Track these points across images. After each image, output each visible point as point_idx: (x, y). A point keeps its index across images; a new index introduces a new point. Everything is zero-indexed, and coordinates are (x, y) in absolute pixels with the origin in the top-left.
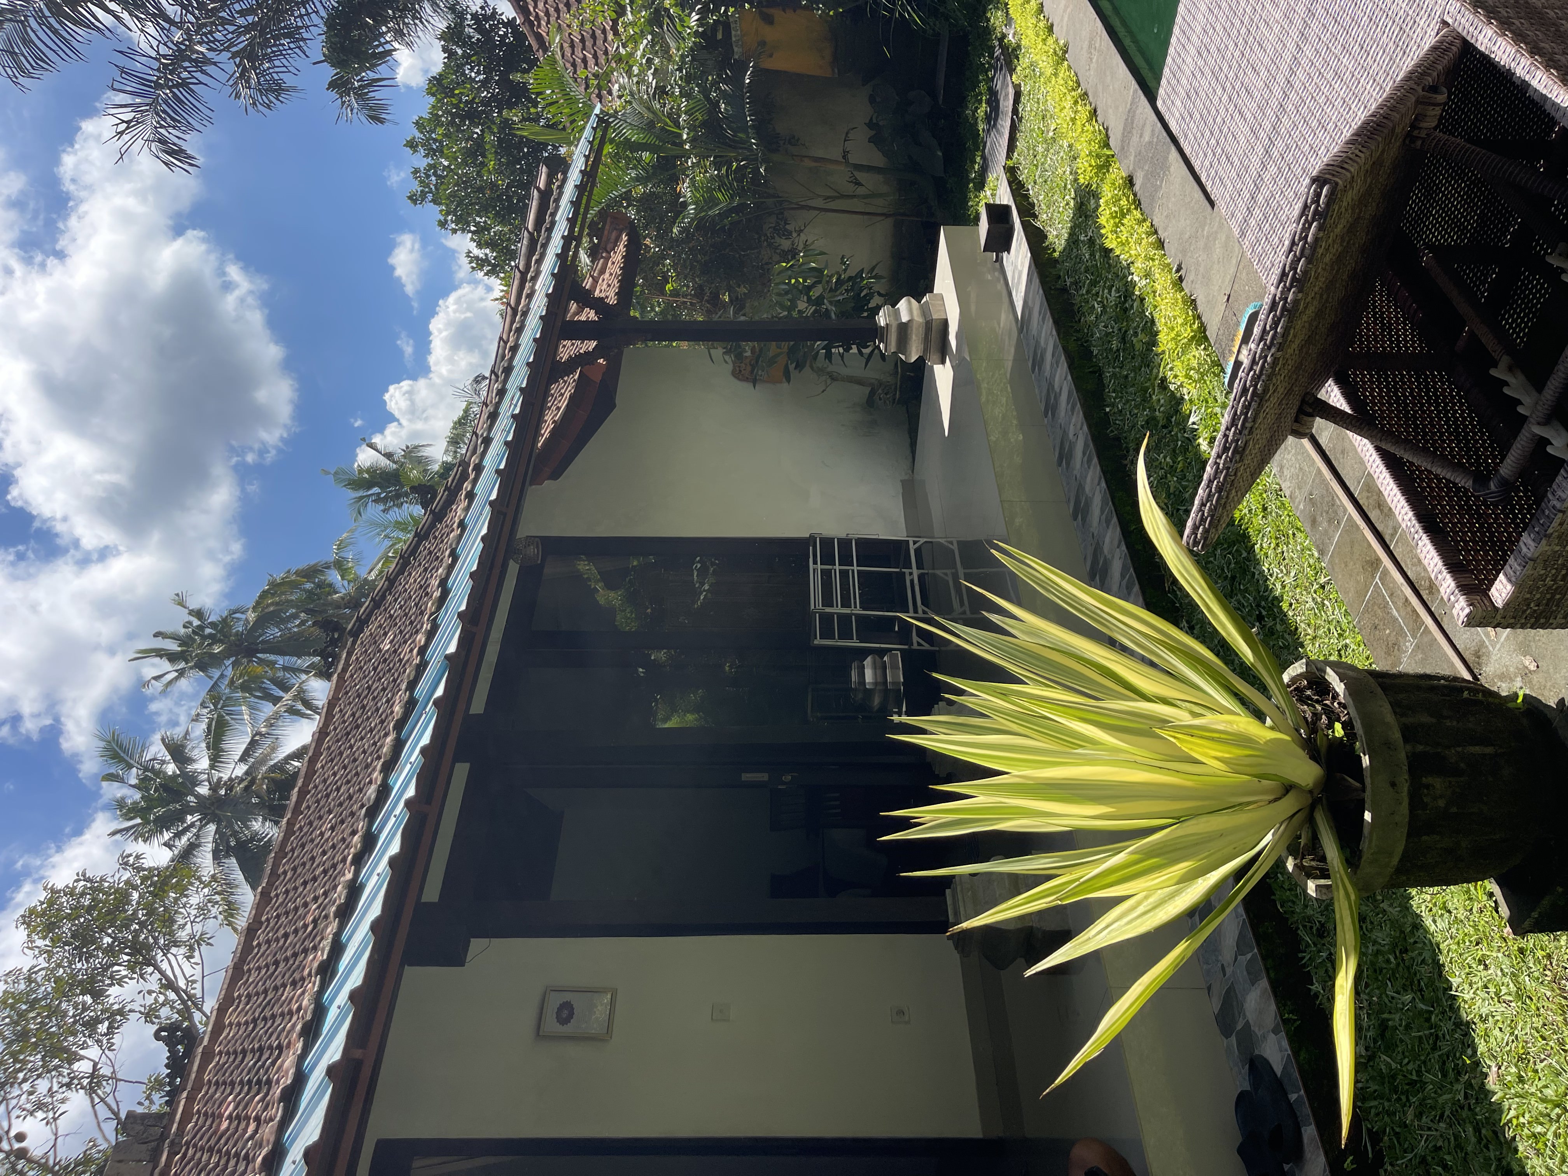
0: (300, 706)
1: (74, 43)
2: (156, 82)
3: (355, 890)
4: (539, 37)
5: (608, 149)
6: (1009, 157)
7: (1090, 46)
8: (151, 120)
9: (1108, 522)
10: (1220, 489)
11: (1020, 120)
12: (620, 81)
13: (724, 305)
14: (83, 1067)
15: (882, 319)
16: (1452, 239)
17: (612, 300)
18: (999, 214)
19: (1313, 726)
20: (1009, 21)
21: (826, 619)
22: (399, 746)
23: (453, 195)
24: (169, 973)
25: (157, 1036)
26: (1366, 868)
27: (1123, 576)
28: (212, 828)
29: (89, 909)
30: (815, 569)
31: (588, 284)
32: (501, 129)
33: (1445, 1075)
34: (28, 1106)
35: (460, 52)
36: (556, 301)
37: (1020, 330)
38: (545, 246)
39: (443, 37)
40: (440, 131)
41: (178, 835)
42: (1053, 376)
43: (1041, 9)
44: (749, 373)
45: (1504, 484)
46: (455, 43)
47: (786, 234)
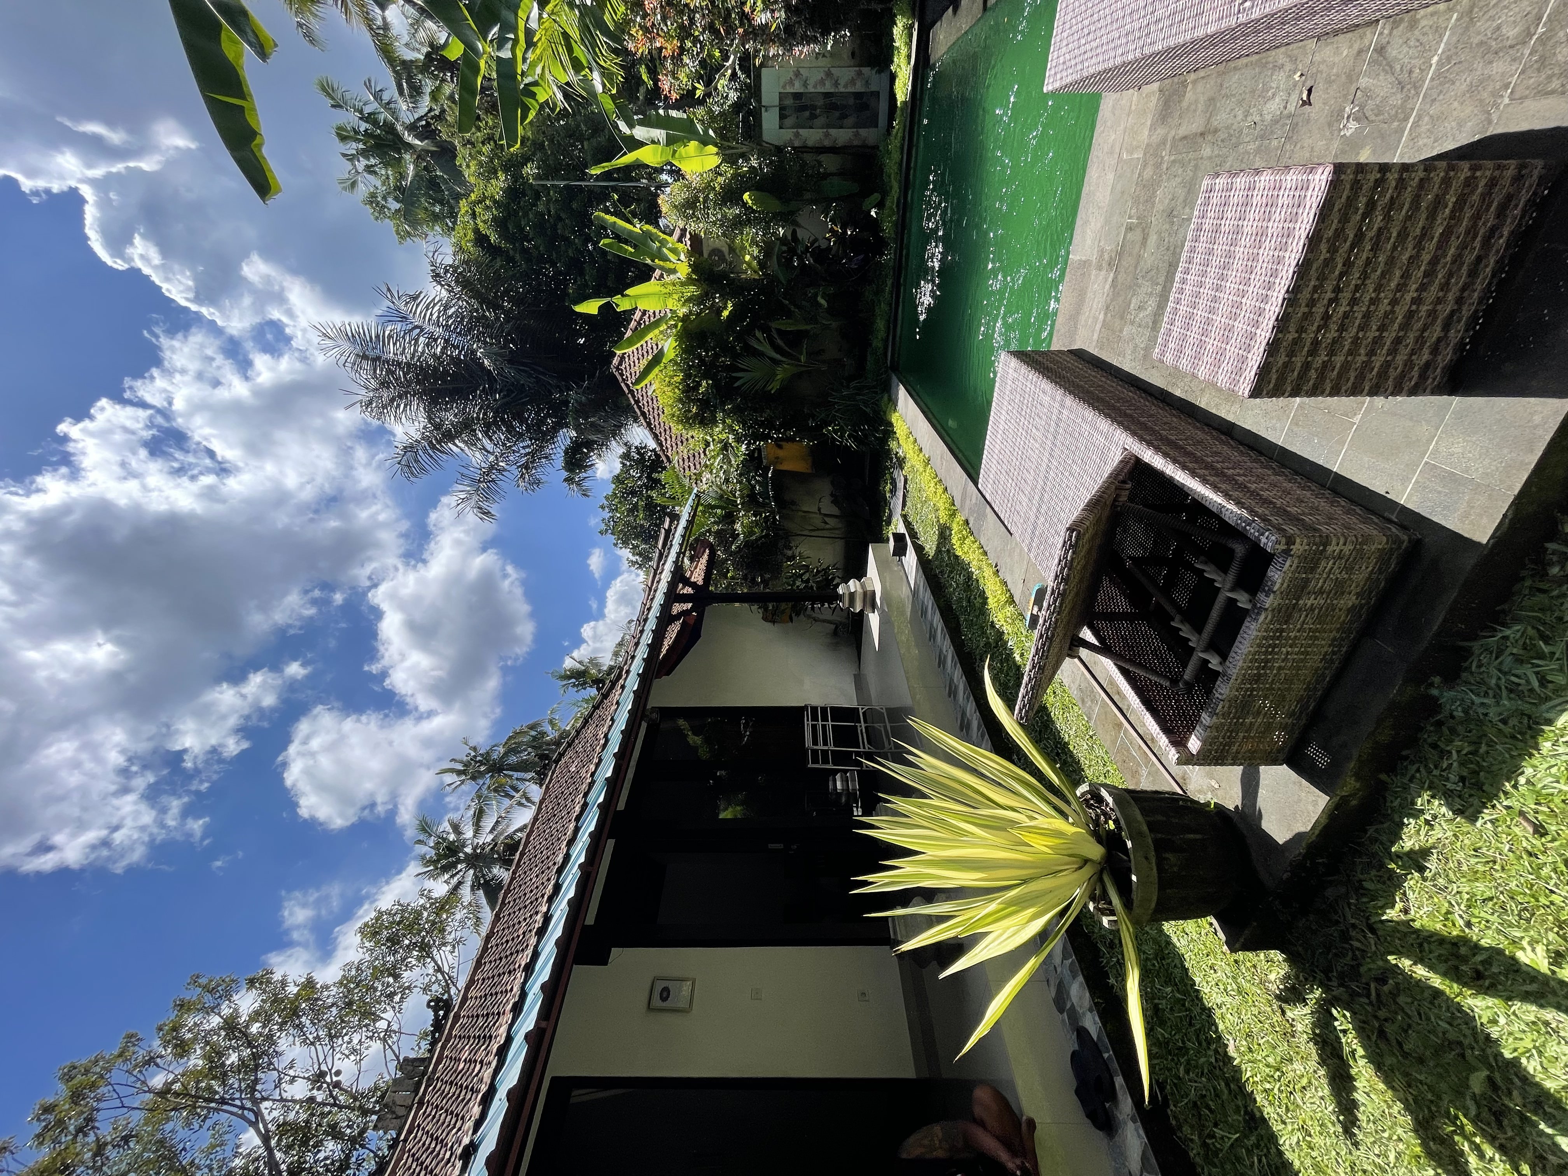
0: (524, 801)
1: (440, 461)
2: (479, 480)
3: (547, 918)
4: (667, 457)
5: (700, 508)
6: (903, 510)
8: (475, 498)
9: (968, 699)
11: (908, 492)
12: (706, 476)
13: (758, 584)
14: (382, 1025)
15: (840, 590)
16: (1140, 553)
17: (700, 583)
18: (899, 538)
19: (1096, 822)
20: (899, 446)
21: (815, 752)
22: (577, 830)
23: (621, 530)
24: (440, 963)
25: (428, 1006)
26: (1137, 910)
27: (979, 730)
28: (471, 872)
29: (399, 923)
30: (808, 724)
31: (688, 574)
32: (647, 499)
33: (1200, 1044)
34: (347, 1052)
35: (628, 464)
36: (672, 585)
37: (914, 595)
38: (667, 557)
39: (620, 457)
40: (617, 500)
41: (452, 876)
42: (932, 620)
43: (915, 441)
44: (771, 617)
45: (1186, 683)
46: (626, 460)
47: (790, 549)
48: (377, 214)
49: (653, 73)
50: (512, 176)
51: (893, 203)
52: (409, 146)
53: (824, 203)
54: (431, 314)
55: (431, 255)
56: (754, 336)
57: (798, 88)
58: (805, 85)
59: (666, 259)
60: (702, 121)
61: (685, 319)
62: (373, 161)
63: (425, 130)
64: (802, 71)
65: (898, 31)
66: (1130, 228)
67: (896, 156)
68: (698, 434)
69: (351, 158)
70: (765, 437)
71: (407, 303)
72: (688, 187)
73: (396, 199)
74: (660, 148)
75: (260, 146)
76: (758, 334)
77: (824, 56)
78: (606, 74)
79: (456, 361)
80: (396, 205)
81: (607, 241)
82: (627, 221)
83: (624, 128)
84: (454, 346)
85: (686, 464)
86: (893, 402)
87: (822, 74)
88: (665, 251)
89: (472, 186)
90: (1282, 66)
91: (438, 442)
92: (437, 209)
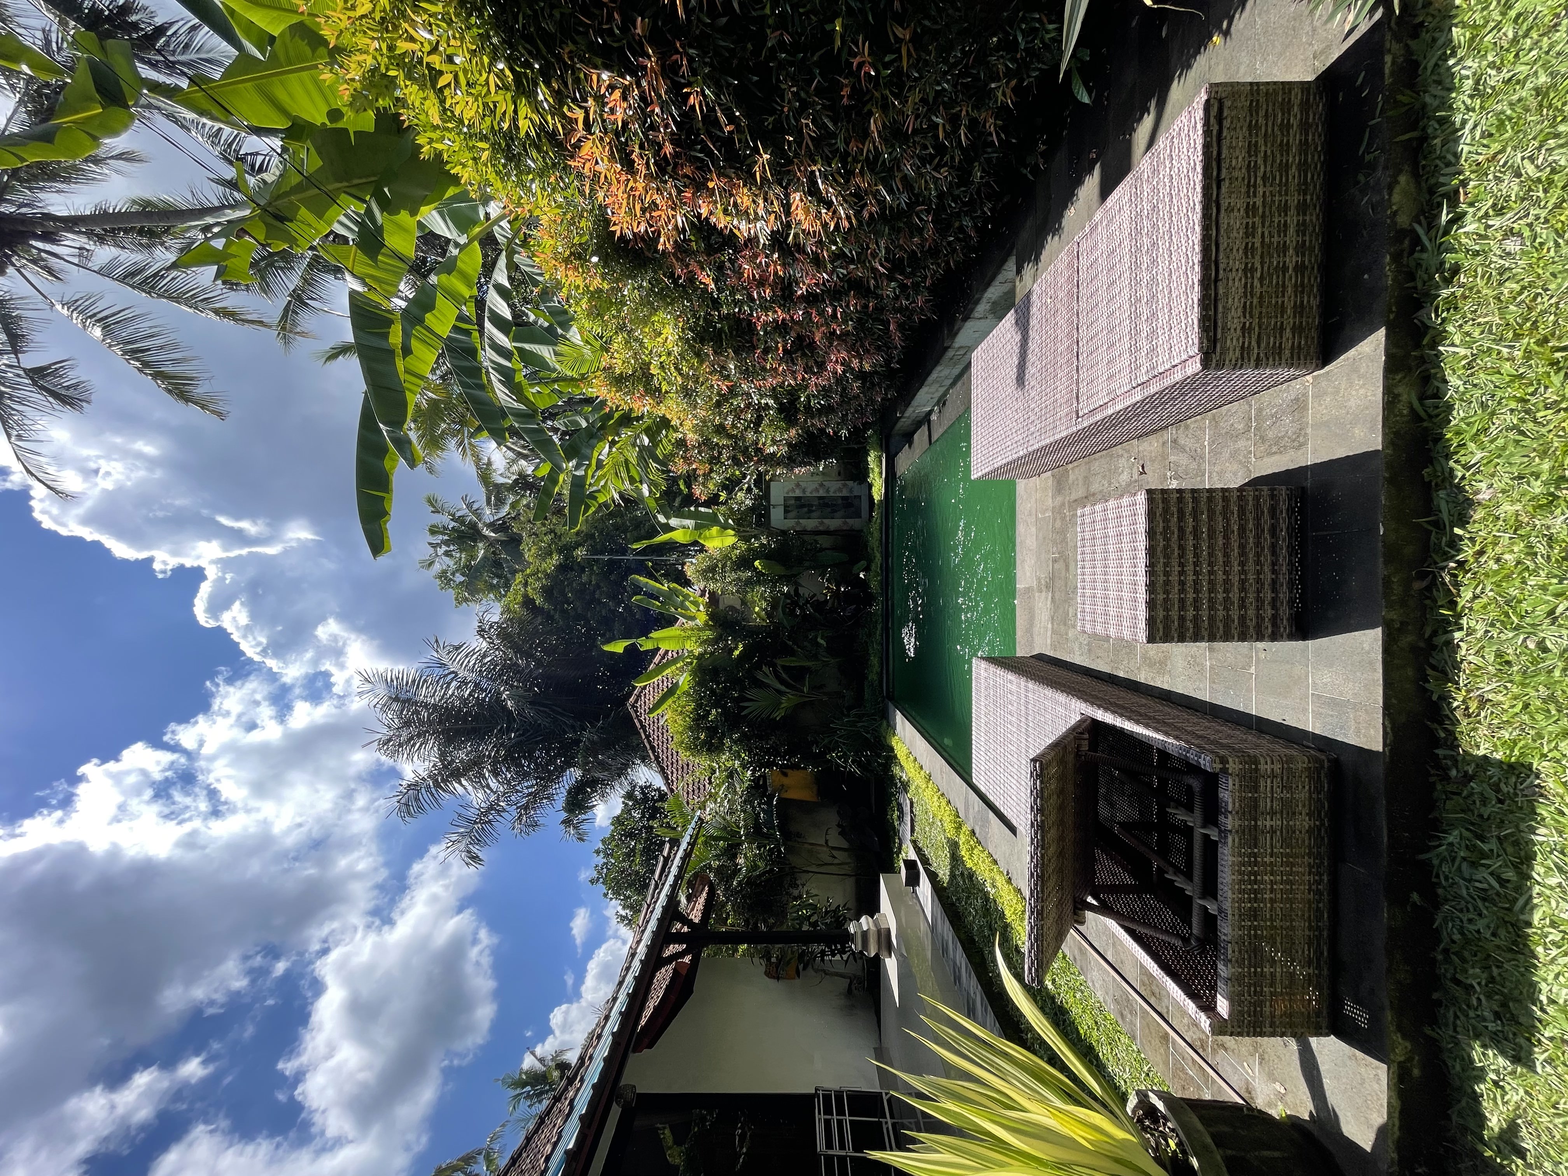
1: (440, 801)
2: (474, 821)
5: (702, 839)
6: (912, 835)
8: (466, 840)
10: (1036, 940)
11: (915, 816)
12: (710, 805)
15: (852, 929)
17: (698, 922)
18: (911, 865)
20: (902, 769)
23: (614, 878)
30: (820, 1118)
31: (684, 911)
32: (645, 842)
35: (630, 804)
36: (664, 923)
37: (932, 932)
38: (662, 886)
39: (624, 797)
40: (614, 843)
42: (955, 957)
43: (915, 760)
44: (775, 972)
45: (1198, 939)
46: (630, 799)
47: (796, 886)
48: (443, 585)
49: (689, 486)
50: (565, 557)
51: (877, 568)
52: (485, 537)
53: (821, 569)
54: (469, 662)
55: (481, 614)
56: (761, 670)
57: (798, 493)
58: (804, 491)
59: (687, 609)
60: (724, 515)
61: (701, 657)
62: (452, 548)
63: (501, 527)
64: (801, 483)
65: (872, 458)
66: (1055, 561)
67: (876, 535)
68: (703, 762)
69: (434, 546)
70: (769, 765)
71: (450, 652)
72: (710, 558)
73: (463, 575)
74: (689, 531)
75: (385, 523)
76: (765, 668)
77: (817, 474)
78: (652, 484)
79: (480, 703)
80: (462, 579)
81: (638, 597)
82: (656, 580)
83: (662, 519)
84: (482, 690)
85: (691, 796)
86: (892, 727)
87: (816, 485)
88: (687, 603)
89: (529, 563)
90: (1122, 456)
91: (443, 780)
92: (495, 582)
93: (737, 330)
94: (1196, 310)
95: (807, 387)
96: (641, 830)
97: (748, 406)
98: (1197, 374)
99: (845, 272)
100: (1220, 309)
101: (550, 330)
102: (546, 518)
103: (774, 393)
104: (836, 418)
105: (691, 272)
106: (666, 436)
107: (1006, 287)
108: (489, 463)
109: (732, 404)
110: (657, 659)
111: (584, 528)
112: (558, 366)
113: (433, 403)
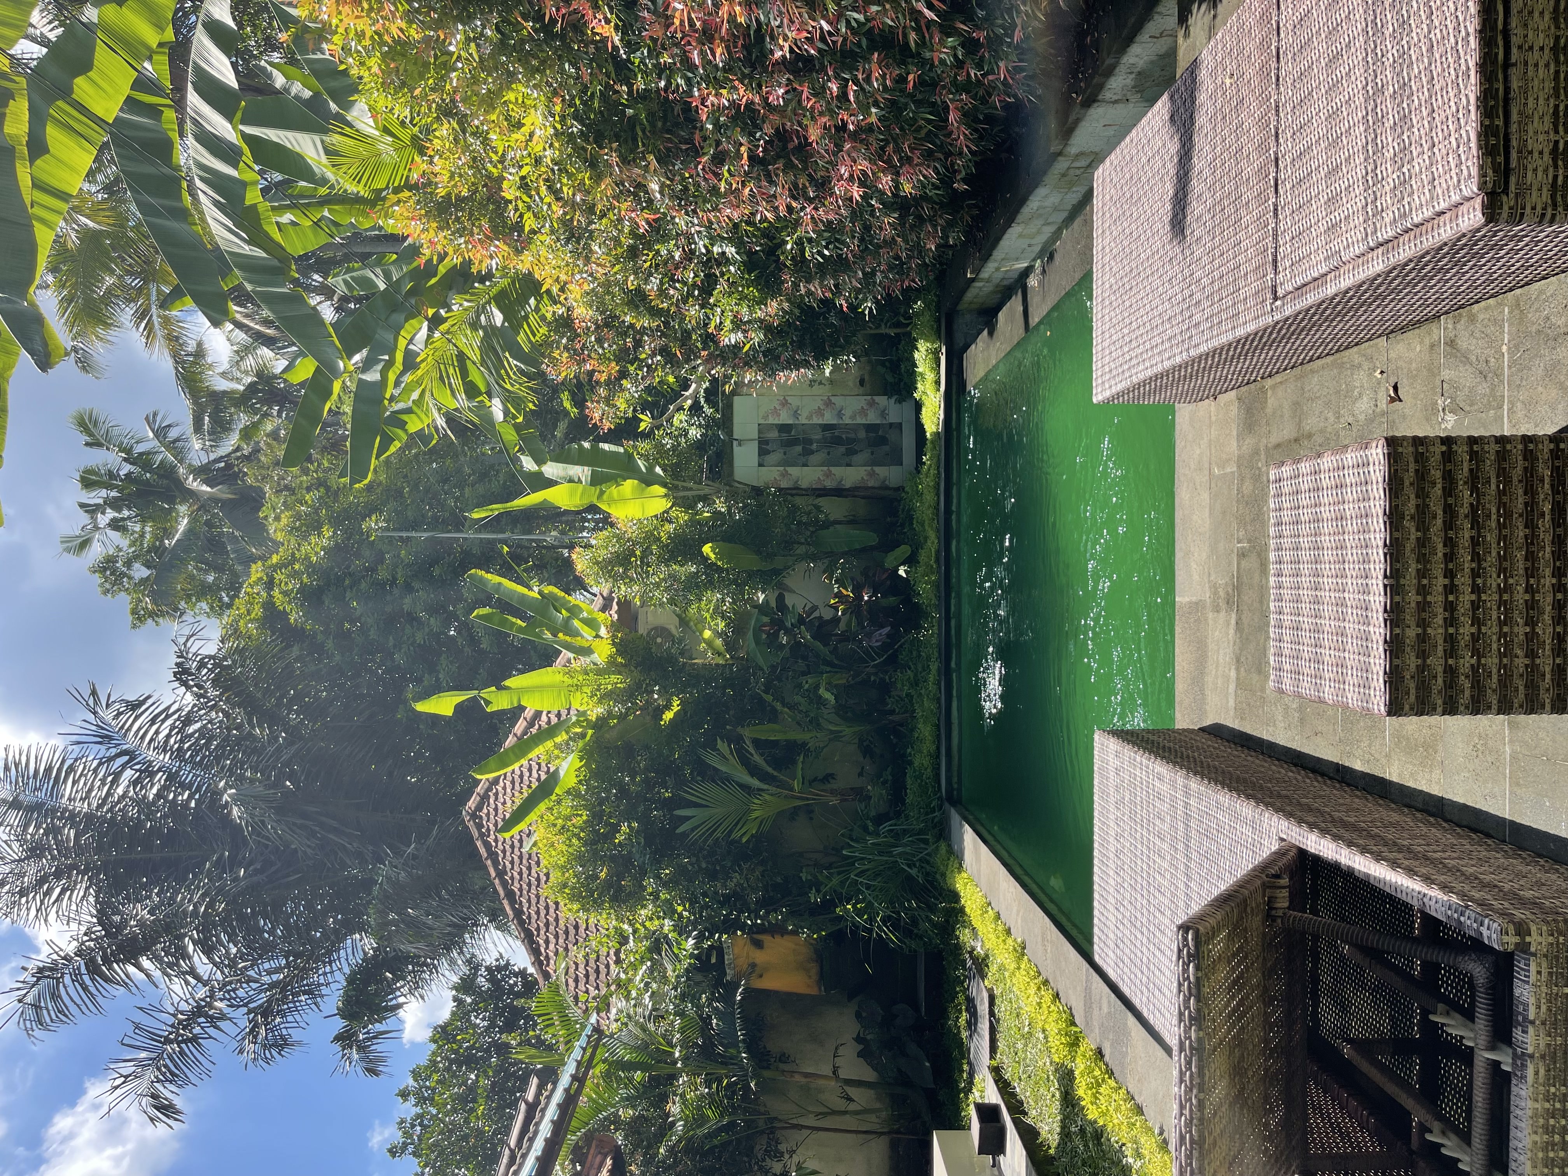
1: (99, 999)
2: (166, 1038)
4: (547, 976)
5: (598, 1064)
6: (992, 1057)
7: (1043, 939)
8: (150, 1074)
11: (998, 1021)
12: (618, 1004)
18: (988, 1114)
20: (975, 934)
35: (469, 1000)
39: (456, 988)
40: (435, 1077)
43: (998, 917)
46: (466, 993)
47: (778, 1155)
48: (108, 586)
49: (580, 403)
50: (345, 532)
51: (929, 557)
52: (191, 494)
53: (827, 560)
54: (157, 732)
55: (182, 640)
56: (715, 749)
57: (785, 418)
58: (796, 414)
59: (576, 634)
60: (646, 457)
61: (600, 724)
62: (126, 513)
63: (223, 474)
64: (790, 400)
65: (921, 354)
66: (1242, 555)
67: (929, 497)
69: (91, 510)
70: (729, 926)
71: (119, 714)
72: (619, 538)
73: (147, 565)
74: (580, 487)
76: (722, 746)
77: (820, 383)
78: (509, 398)
79: (177, 811)
80: (144, 572)
81: (486, 610)
82: (519, 581)
83: (528, 464)
84: (184, 786)
85: (582, 986)
86: (956, 856)
87: (818, 403)
88: (576, 623)
89: (277, 544)
90: (1360, 366)
91: (106, 961)
92: (210, 578)
93: (665, 119)
94: (1473, 116)
95: (797, 223)
96: (487, 1051)
97: (689, 256)
98: (1478, 230)
99: (861, 17)
100: (1515, 117)
101: (315, 104)
102: (309, 459)
103: (735, 234)
104: (852, 281)
105: (576, 11)
106: (537, 310)
107: (1162, 46)
108: (200, 353)
109: (658, 252)
110: (520, 727)
111: (383, 478)
112: (330, 175)
113: (89, 237)
